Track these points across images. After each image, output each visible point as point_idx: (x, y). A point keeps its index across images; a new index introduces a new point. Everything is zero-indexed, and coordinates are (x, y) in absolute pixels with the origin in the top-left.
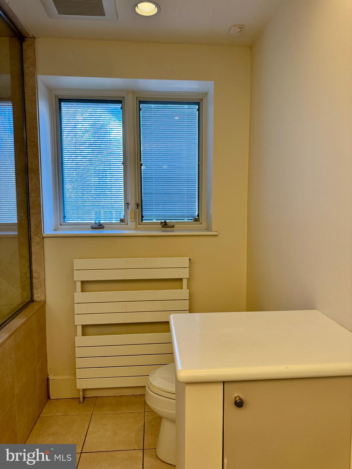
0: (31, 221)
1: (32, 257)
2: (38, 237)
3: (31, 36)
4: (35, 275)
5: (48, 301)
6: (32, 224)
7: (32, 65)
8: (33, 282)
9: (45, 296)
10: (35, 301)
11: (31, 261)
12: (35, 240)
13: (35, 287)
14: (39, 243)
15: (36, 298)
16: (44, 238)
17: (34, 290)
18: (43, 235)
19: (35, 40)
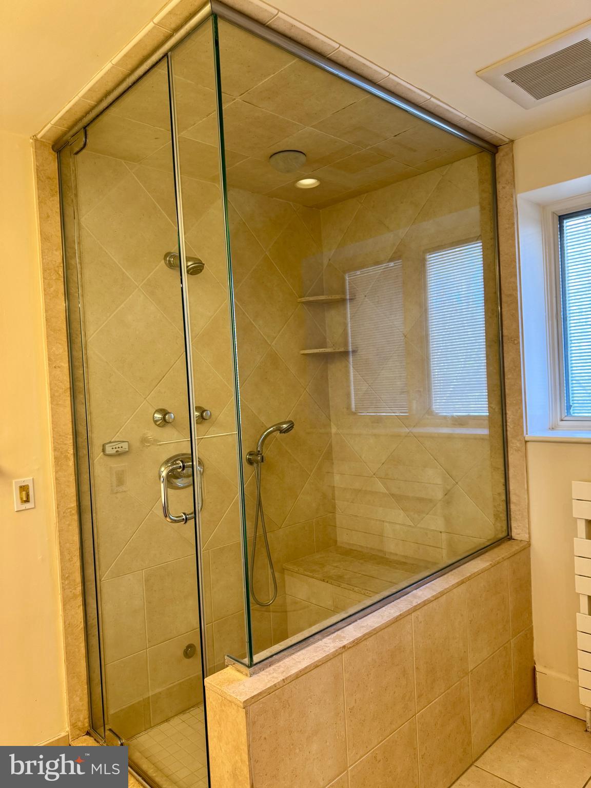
0: (507, 416)
1: (508, 470)
2: (518, 441)
3: (507, 140)
4: (513, 498)
5: (534, 542)
6: (509, 420)
7: (509, 183)
8: (510, 509)
9: (529, 533)
10: (514, 539)
11: (507, 477)
12: (513, 444)
13: (514, 517)
14: (519, 450)
15: (515, 533)
16: (526, 442)
17: (512, 522)
18: (524, 438)
19: (514, 145)
